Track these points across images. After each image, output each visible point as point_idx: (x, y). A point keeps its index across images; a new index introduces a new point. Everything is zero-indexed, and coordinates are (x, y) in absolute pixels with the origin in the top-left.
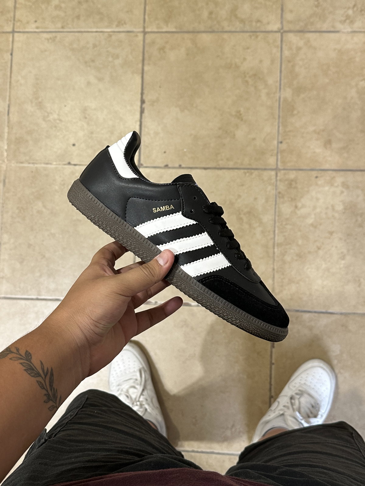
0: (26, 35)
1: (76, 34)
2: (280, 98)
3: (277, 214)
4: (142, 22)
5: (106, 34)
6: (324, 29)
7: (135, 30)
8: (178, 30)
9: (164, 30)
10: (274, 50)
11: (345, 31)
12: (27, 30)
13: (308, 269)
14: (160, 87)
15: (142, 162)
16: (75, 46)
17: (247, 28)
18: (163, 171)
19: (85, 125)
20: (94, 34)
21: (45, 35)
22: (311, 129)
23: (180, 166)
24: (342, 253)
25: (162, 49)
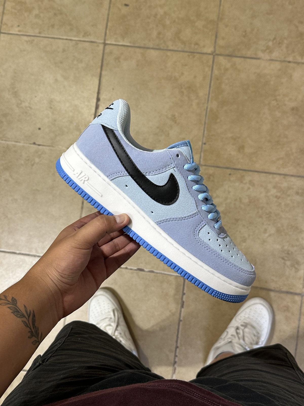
0: (9, 36)
1: (50, 39)
2: (207, 108)
4: (103, 35)
5: (74, 42)
6: (248, 55)
7: (97, 41)
8: (132, 45)
9: (121, 43)
10: (207, 69)
11: (265, 58)
12: (11, 32)
14: (113, 89)
16: (48, 49)
17: (187, 49)
19: (50, 114)
20: (65, 41)
21: (25, 38)
22: (230, 135)
24: (244, 237)
25: (117, 59)
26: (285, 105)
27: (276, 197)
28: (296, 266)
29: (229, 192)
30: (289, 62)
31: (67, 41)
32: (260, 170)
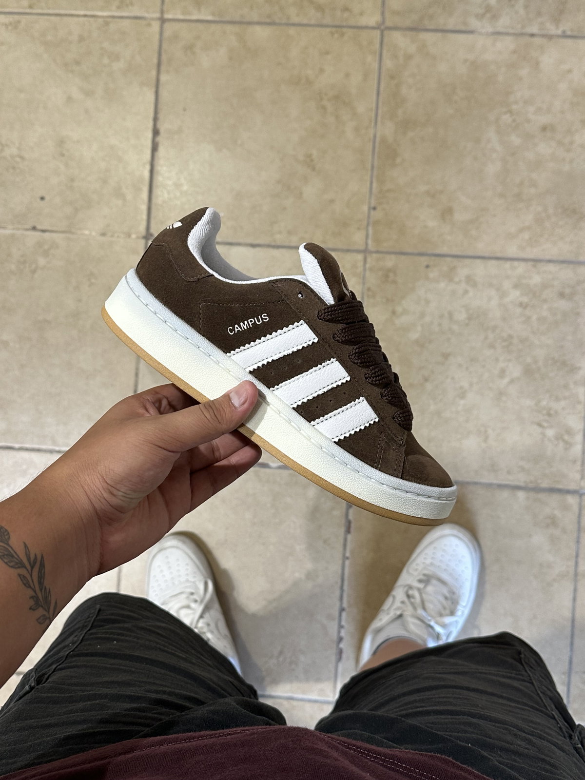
1: (53, 18)
2: (375, 136)
4: (158, 3)
5: (100, 20)
6: (450, 26)
7: (146, 15)
8: (216, 18)
9: (194, 17)
10: (370, 58)
11: (484, 31)
14: (185, 110)
15: (152, 230)
16: (49, 38)
17: (327, 20)
19: (62, 168)
20: (82, 19)
22: (423, 188)
24: (461, 387)
25: (189, 48)
26: (528, 121)
27: (521, 305)
28: (566, 437)
29: (428, 302)
30: (532, 35)
31: (86, 19)
32: (487, 255)
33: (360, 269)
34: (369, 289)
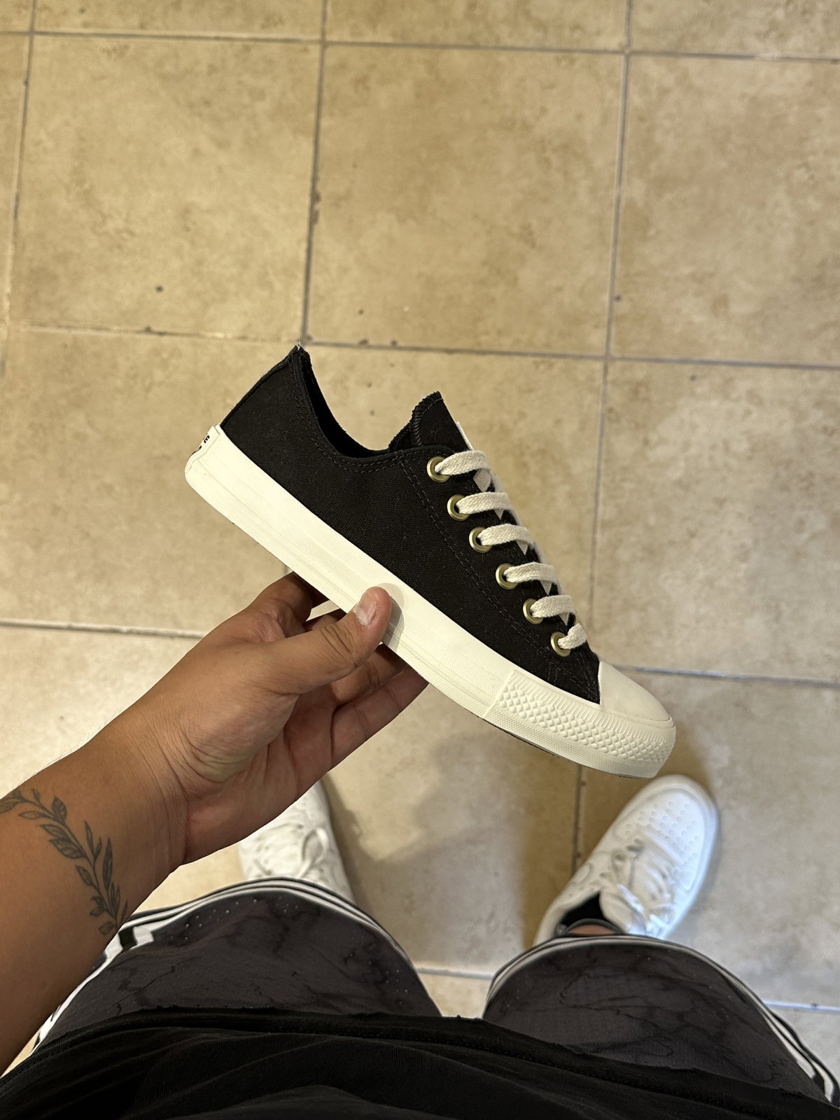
0: (59, 41)
1: (172, 42)
2: (619, 200)
3: (604, 456)
4: (318, 19)
5: (239, 44)
6: (722, 51)
7: (301, 37)
8: (398, 41)
9: (368, 39)
10: (610, 93)
11: (767, 55)
12: (62, 29)
13: (667, 578)
14: (355, 166)
15: (310, 332)
16: (168, 68)
17: (552, 42)
18: (356, 353)
19: (187, 246)
20: (212, 43)
21: (103, 43)
22: (686, 270)
23: (394, 343)
24: (743, 546)
25: (361, 82)
26: (831, 178)
27: (825, 430)
29: (694, 427)
30: (835, 61)
31: (218, 42)
32: (777, 361)
33: (599, 382)
34: (611, 410)
